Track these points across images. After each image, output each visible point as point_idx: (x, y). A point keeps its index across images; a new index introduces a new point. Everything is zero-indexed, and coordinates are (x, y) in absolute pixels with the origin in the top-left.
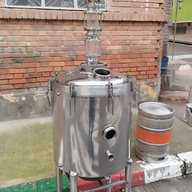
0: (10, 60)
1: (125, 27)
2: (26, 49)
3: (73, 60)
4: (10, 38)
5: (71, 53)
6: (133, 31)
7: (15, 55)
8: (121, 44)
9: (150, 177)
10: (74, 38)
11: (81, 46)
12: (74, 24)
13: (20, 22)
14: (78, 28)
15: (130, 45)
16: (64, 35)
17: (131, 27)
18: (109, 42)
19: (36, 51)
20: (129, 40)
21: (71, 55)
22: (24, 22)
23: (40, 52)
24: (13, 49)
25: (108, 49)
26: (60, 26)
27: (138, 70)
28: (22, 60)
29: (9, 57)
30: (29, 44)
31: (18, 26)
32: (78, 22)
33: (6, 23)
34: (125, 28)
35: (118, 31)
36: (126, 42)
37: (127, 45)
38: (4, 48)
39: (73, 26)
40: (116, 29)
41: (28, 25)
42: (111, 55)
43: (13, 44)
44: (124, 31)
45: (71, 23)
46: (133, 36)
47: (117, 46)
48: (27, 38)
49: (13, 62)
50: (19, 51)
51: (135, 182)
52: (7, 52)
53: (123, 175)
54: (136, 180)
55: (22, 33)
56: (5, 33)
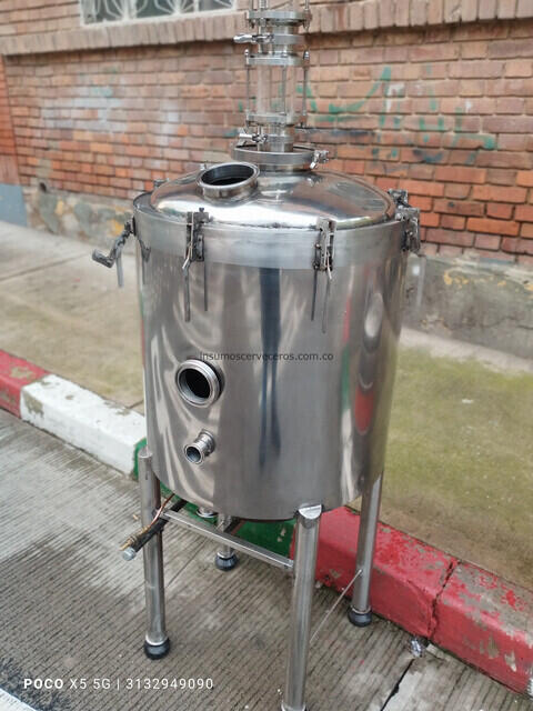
0: (407, 154)
2: (458, 123)
7: (425, 138)
13: (458, 37)
19: (485, 129)
22: (470, 32)
23: (497, 133)
24: (422, 122)
28: (440, 156)
29: (407, 146)
30: (469, 105)
31: (448, 50)
33: (420, 41)
38: (400, 117)
41: (477, 44)
43: (424, 105)
48: (469, 87)
49: (415, 159)
50: (437, 127)
51: (485, 656)
52: (406, 129)
53: (447, 601)
54: (493, 655)
55: (456, 69)
56: (412, 71)
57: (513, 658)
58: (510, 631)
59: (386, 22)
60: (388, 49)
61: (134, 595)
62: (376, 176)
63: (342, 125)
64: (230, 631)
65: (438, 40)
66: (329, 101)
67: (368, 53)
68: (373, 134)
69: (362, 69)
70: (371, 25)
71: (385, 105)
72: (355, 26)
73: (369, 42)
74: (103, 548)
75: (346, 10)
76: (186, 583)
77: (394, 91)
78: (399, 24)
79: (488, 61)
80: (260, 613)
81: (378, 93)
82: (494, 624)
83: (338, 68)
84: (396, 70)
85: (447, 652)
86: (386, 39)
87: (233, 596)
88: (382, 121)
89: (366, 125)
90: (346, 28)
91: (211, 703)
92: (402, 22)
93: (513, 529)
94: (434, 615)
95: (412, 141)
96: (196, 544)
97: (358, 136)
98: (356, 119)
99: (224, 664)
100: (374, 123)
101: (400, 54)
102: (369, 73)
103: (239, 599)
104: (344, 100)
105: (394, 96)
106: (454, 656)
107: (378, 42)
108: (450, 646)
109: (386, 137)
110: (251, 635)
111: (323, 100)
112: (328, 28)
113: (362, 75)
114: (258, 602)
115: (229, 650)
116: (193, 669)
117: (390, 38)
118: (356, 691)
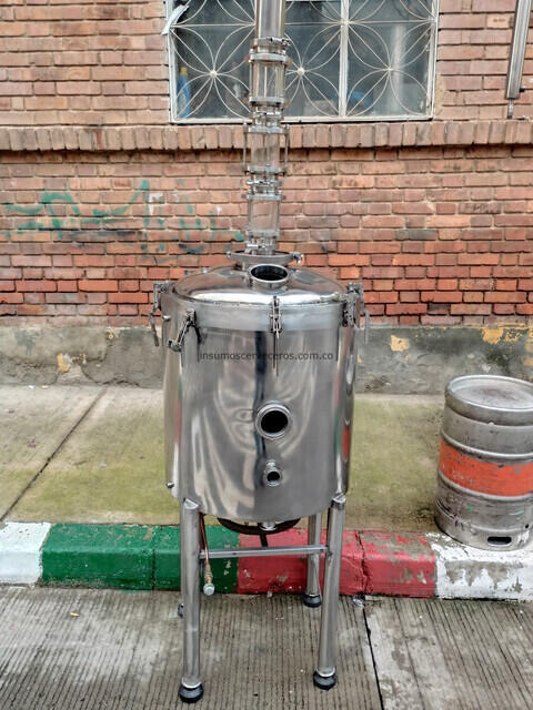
0: (174, 248)
1: (485, 162)
2: (213, 222)
3: (326, 252)
4: (176, 195)
5: (322, 234)
6: (512, 174)
7: (186, 235)
8: (470, 210)
9: (453, 581)
10: (333, 195)
11: (348, 216)
12: (334, 157)
13: (202, 159)
14: (343, 167)
15: (498, 213)
16: (305, 187)
17: (505, 163)
18: (432, 206)
19: (234, 226)
20: (496, 199)
21: (322, 238)
22: (211, 156)
24: (182, 222)
25: (427, 224)
26: (298, 165)
27: (520, 288)
28: (202, 248)
29: (173, 241)
30: (219, 209)
31: (196, 169)
32: (345, 153)
33: (171, 160)
34: (484, 164)
35: (462, 175)
36: (486, 206)
37: (487, 213)
38: (162, 219)
39: (332, 164)
40: (455, 168)
41: (219, 165)
42: (437, 241)
43: (182, 209)
44: (480, 175)
45: (326, 155)
46: (508, 188)
47: (457, 215)
48: (217, 196)
49: (182, 251)
50: (195, 226)
51: (404, 584)
52: (170, 228)
53: (371, 557)
54: (409, 579)
55: (205, 183)
56: (168, 183)
57: (422, 575)
58: (415, 558)
59: (142, 145)
60: (144, 166)
61: (133, 670)
62: (148, 267)
63: (109, 226)
64: (234, 654)
65: (187, 160)
66: (93, 206)
67: (125, 168)
68: (140, 233)
69: (121, 179)
70: (129, 146)
71: (148, 209)
72: (114, 146)
73: (125, 159)
74: (67, 650)
75: (103, 133)
76: (169, 640)
77: (154, 198)
78: (154, 147)
79: (227, 177)
80: (245, 632)
81: (140, 199)
82: (405, 558)
83: (98, 179)
84: (154, 183)
85: (378, 594)
86: (140, 158)
87: (215, 632)
88: (147, 222)
89: (132, 226)
90: (105, 147)
91: (265, 704)
92: (157, 146)
93: (372, 501)
94: (365, 573)
95: (177, 238)
96: (150, 612)
97: (126, 235)
98: (121, 221)
99: (251, 677)
100: (140, 224)
101: (156, 170)
102: (129, 184)
103: (221, 631)
104: (108, 206)
105: (154, 203)
106: (384, 595)
107: (133, 160)
108: (379, 590)
109: (153, 235)
110: (252, 648)
111: (86, 206)
112: (86, 146)
113: (123, 185)
114: (237, 626)
115: (246, 666)
116: (232, 691)
117: (144, 157)
118: (347, 645)
